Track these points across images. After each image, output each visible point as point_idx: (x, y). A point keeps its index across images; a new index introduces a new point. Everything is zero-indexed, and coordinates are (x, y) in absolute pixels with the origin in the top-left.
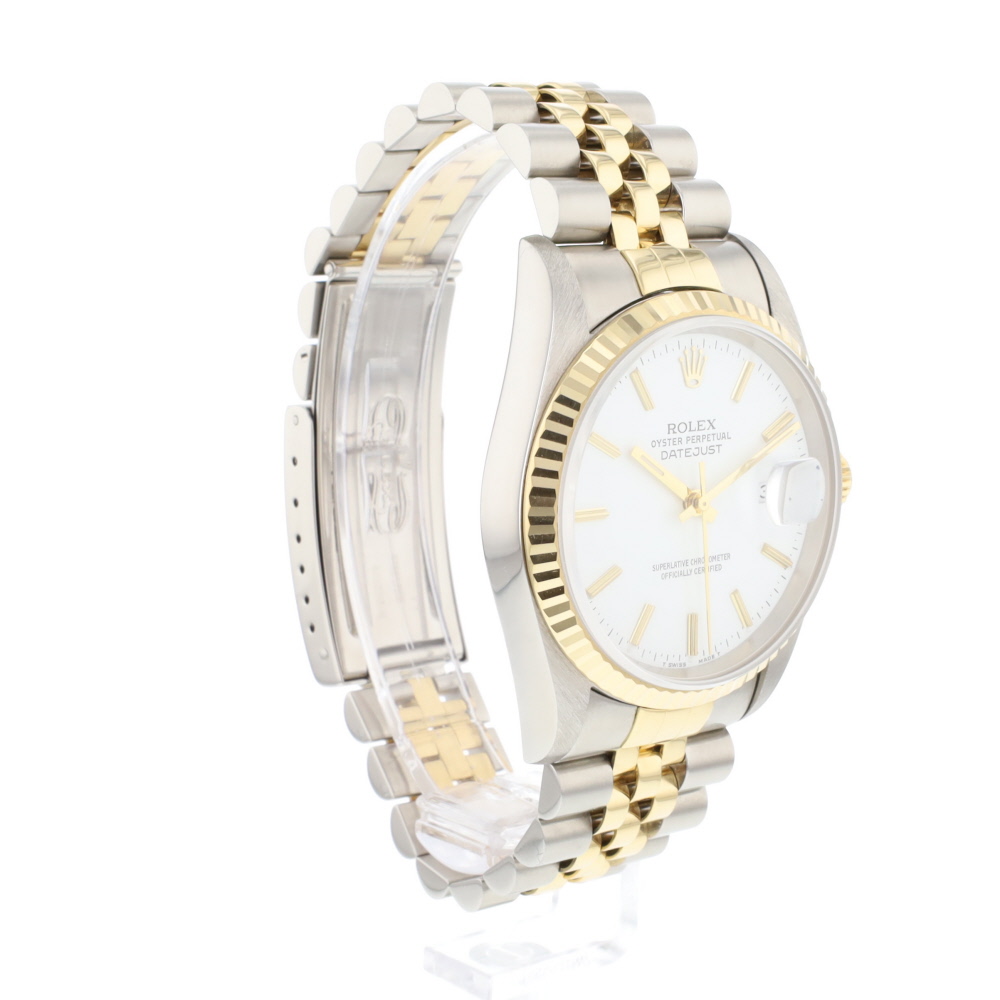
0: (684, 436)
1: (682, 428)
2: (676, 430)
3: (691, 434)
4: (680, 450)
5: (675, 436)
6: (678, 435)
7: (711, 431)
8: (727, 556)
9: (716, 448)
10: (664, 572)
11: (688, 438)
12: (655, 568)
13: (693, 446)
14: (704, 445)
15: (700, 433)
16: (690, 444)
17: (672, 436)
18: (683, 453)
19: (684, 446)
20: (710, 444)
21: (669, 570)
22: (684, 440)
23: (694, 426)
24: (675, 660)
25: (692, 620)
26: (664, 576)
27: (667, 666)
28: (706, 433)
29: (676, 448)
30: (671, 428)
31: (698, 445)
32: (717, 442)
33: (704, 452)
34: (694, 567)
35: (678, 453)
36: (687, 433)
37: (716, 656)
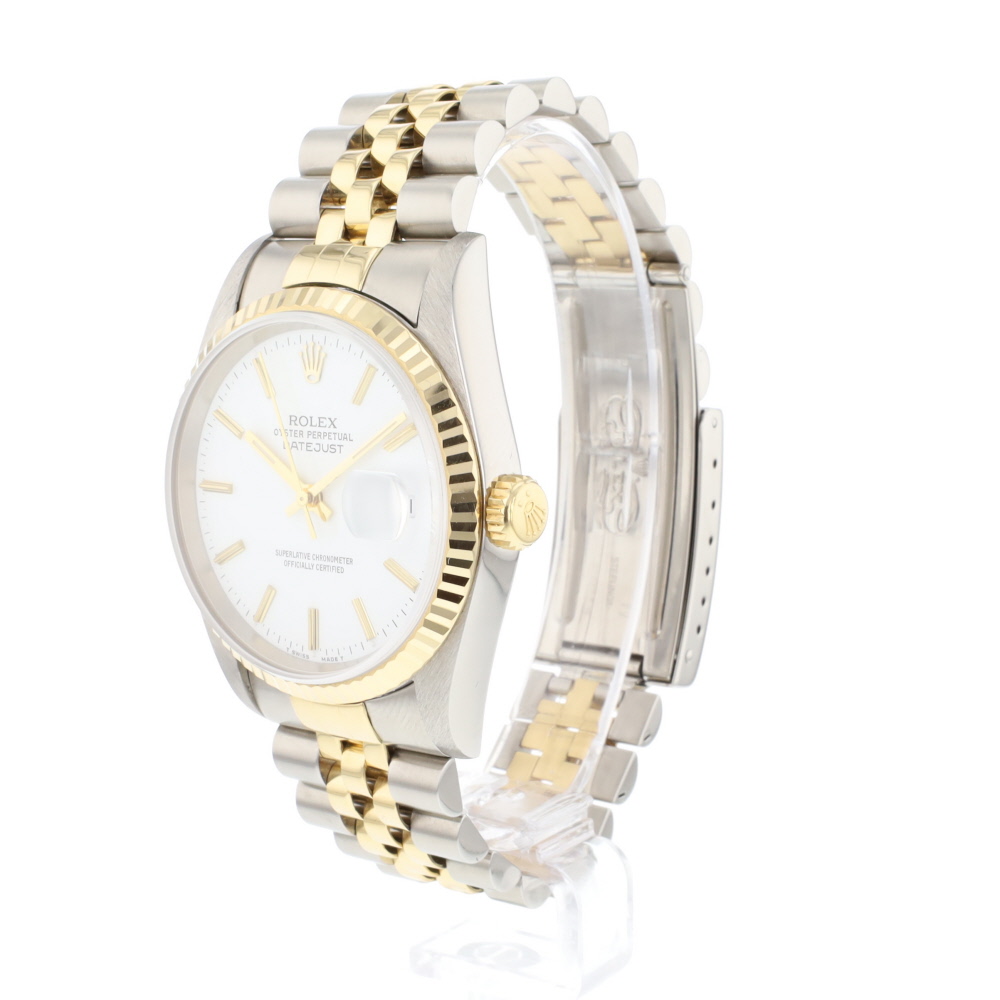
0: (306, 430)
1: (304, 421)
2: (297, 422)
3: (312, 429)
4: (302, 443)
5: (295, 428)
6: (299, 428)
7: (332, 430)
8: (350, 561)
9: (338, 448)
10: (288, 559)
11: (309, 433)
12: (278, 553)
13: (314, 441)
14: (325, 442)
15: (322, 430)
16: (310, 440)
17: (293, 427)
18: (304, 446)
19: (305, 439)
20: (330, 443)
21: (291, 559)
22: (305, 434)
23: (315, 421)
24: (298, 649)
25: (314, 615)
26: (287, 563)
27: (290, 652)
28: (327, 430)
29: (298, 440)
30: (293, 420)
31: (319, 441)
32: (337, 442)
33: (325, 449)
34: (315, 562)
35: (299, 446)
36: (308, 428)
37: (339, 660)
